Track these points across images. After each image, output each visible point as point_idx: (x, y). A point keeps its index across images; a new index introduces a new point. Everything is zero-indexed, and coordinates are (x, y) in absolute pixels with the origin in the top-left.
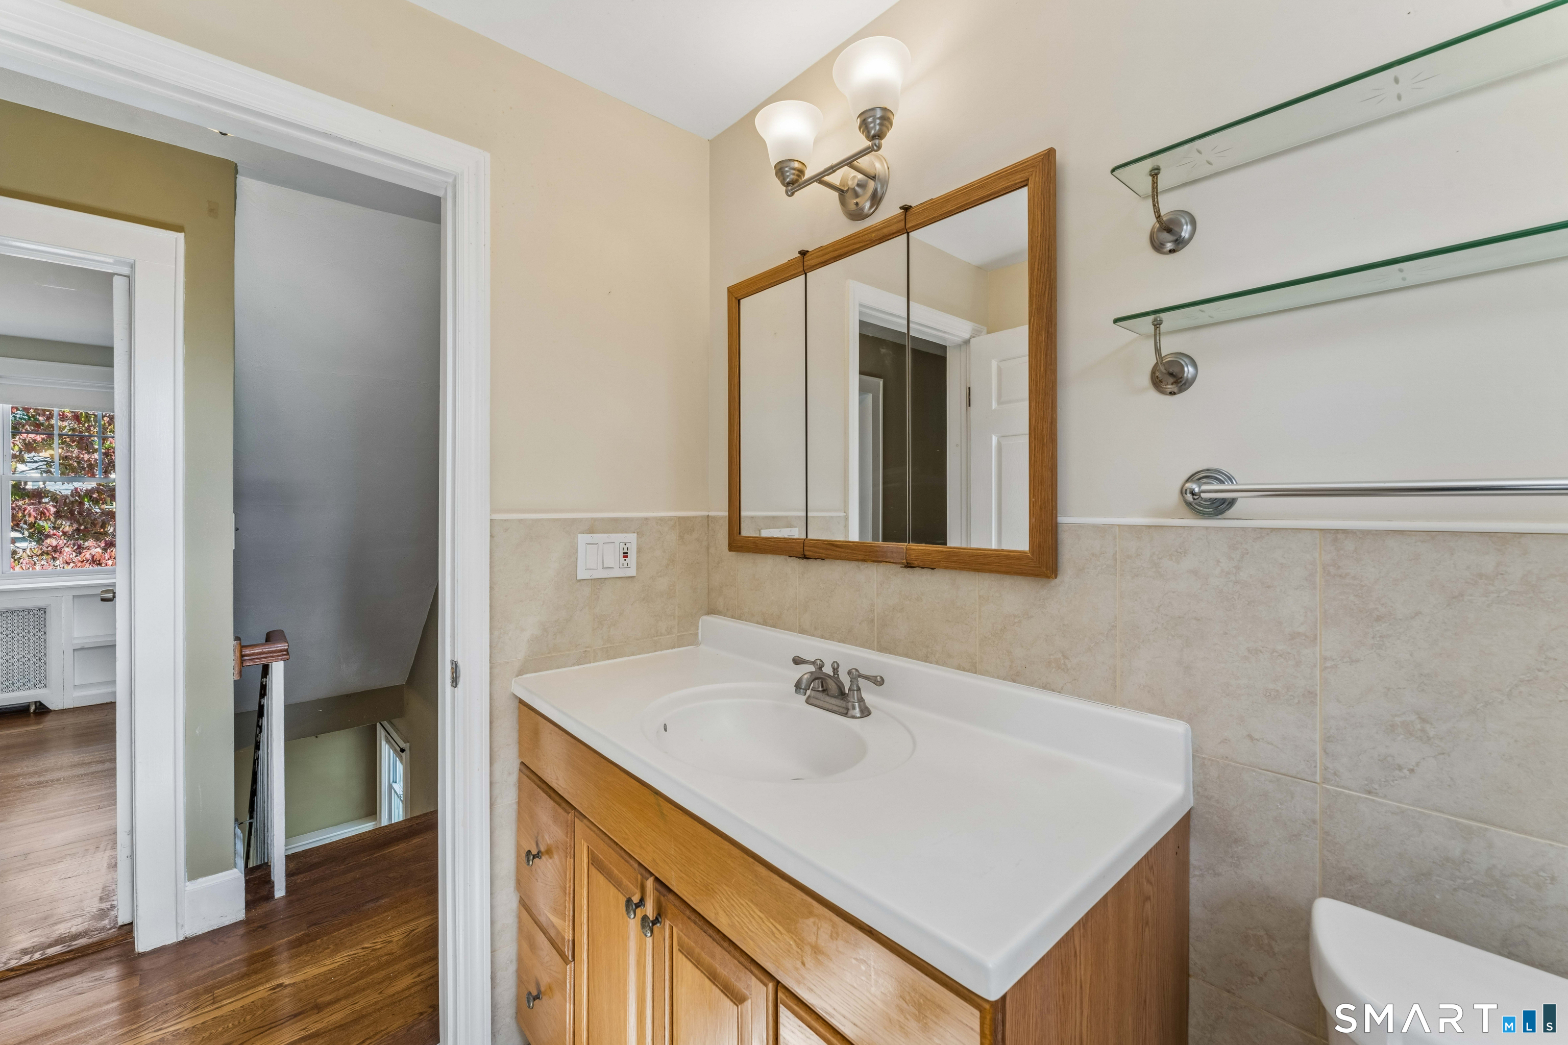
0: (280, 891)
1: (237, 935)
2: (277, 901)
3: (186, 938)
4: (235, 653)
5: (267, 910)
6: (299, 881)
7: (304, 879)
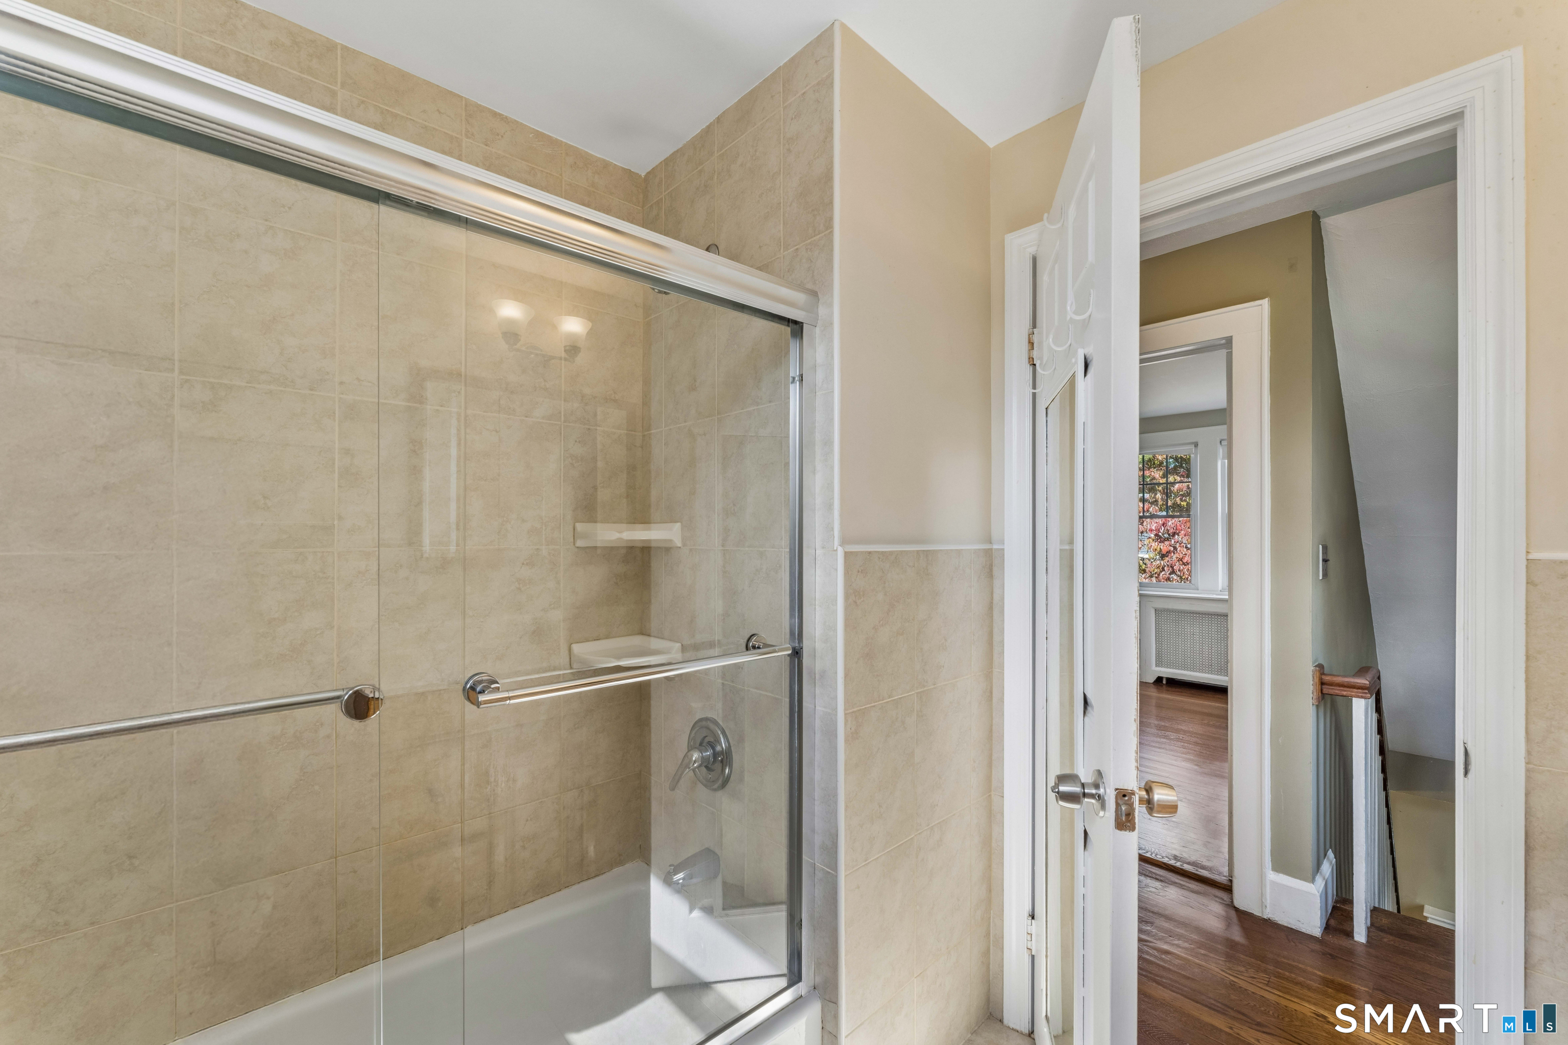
0: (1360, 935)
1: (1308, 947)
2: (1355, 943)
3: (1269, 919)
4: (1314, 679)
5: (1343, 945)
6: (1385, 940)
7: (1392, 942)
